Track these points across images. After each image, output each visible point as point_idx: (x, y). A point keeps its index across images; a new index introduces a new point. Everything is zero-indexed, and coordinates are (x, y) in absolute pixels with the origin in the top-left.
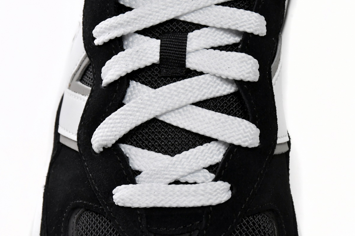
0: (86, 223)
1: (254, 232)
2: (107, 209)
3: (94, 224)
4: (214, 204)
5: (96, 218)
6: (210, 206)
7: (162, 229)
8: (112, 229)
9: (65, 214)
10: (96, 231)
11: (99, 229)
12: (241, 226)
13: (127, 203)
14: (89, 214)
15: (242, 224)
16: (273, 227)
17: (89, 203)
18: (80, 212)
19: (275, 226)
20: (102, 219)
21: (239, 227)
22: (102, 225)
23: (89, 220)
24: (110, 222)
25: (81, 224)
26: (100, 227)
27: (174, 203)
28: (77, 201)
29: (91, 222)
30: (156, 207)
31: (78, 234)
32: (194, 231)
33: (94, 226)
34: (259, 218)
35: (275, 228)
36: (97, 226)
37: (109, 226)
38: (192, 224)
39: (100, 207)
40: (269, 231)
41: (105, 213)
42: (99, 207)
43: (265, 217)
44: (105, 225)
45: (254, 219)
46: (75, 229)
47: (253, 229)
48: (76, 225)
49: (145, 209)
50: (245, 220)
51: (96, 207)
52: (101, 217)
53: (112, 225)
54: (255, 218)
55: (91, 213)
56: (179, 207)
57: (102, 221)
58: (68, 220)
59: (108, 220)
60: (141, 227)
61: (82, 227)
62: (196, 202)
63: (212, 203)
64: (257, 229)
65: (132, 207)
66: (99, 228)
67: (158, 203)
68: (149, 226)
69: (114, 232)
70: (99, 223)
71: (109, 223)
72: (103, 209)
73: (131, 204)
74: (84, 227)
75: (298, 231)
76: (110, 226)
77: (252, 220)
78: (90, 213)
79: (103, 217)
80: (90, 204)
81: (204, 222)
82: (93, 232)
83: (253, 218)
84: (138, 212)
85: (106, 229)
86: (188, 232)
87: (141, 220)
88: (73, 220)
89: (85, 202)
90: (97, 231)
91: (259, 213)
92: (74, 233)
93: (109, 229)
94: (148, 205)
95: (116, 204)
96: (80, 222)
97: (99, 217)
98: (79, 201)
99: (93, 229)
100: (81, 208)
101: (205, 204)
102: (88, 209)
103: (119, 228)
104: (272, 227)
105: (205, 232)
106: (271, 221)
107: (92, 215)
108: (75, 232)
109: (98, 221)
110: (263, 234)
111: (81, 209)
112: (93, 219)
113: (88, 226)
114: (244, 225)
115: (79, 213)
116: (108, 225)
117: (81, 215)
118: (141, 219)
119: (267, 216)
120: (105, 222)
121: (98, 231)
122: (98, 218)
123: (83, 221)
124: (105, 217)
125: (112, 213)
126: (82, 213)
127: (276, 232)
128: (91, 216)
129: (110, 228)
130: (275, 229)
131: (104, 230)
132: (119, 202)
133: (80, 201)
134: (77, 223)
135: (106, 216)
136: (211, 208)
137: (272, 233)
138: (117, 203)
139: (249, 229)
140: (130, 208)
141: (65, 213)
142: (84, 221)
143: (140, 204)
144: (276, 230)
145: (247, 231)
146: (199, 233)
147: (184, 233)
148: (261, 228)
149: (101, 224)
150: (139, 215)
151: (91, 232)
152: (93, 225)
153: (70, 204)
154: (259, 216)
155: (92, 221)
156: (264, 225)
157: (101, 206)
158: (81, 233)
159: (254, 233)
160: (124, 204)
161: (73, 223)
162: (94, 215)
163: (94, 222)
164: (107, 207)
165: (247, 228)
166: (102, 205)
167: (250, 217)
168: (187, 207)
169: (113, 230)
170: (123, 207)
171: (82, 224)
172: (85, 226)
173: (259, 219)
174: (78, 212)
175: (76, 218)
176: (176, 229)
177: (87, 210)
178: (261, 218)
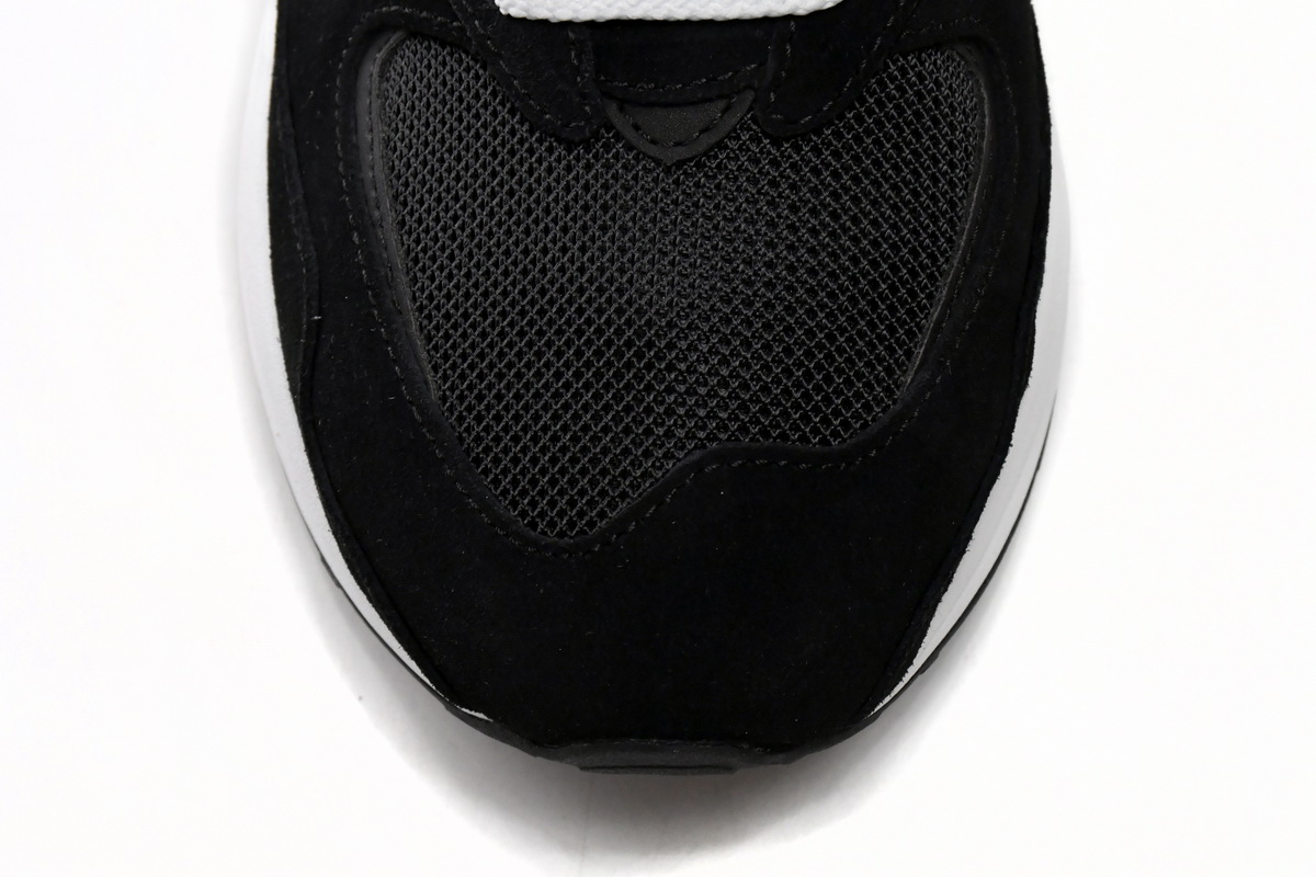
0: (411, 75)
1: (920, 101)
2: (474, 29)
3: (436, 76)
4: (801, 12)
5: (440, 58)
6: (790, 17)
7: (642, 87)
8: (490, 89)
9: (344, 52)
10: (441, 96)
11: (452, 92)
12: (881, 83)
13: (536, 6)
14: (419, 47)
15: (884, 75)
16: (979, 90)
17: (421, 12)
18: (391, 41)
19: (983, 90)
20: (460, 62)
21: (875, 86)
22: (460, 80)
23: (418, 64)
24: (484, 67)
25: (394, 80)
26: (452, 85)
27: (681, 6)
28: (384, 9)
29: (425, 71)
30: (625, 18)
31: (388, 109)
32: (738, 93)
33: (437, 84)
34: (936, 60)
35: (985, 96)
36: (444, 83)
37: (482, 80)
38: (736, 72)
39: (455, 24)
40: (965, 103)
41: (469, 39)
42: (452, 23)
43: (953, 60)
44: (468, 78)
45: (922, 64)
46: (375, 92)
47: (918, 94)
48: (380, 82)
49: (591, 25)
50: (894, 64)
51: (442, 25)
52: (456, 55)
53: (491, 76)
54: (926, 61)
55: (426, 44)
56: (694, 19)
57: (460, 66)
58: (354, 69)
59: (476, 62)
60: (579, 79)
61: (397, 88)
62: (746, 6)
63: (798, 8)
64: (929, 95)
65: (552, 21)
66: (449, 87)
67: (632, 6)
68: (602, 78)
69: (495, 99)
70: (452, 73)
71: (481, 72)
72: (462, 29)
73: (551, 10)
74: (403, 87)
75: (1051, 112)
76: (485, 80)
77: (916, 66)
78: (421, 45)
79: (464, 56)
80: (424, 14)
81: (771, 64)
82: (432, 100)
83: (919, 59)
84: (571, 35)
85: (473, 91)
86: (720, 97)
87: (580, 62)
88: (372, 68)
89: (407, 10)
90: (444, 96)
91: (938, 47)
92: (373, 105)
93: (481, 91)
94: (601, 14)
95: (502, 11)
96: (393, 73)
97: (451, 54)
98: (390, 7)
99: (432, 90)
100: (395, 29)
101: (774, 9)
102: (416, 32)
103: (510, 86)
104: (975, 90)
105: (772, 96)
106: (971, 73)
107: (428, 49)
108: (376, 104)
109: (448, 68)
110: (947, 110)
111: (395, 32)
112: (433, 61)
113: (418, 84)
114: (893, 79)
115: (388, 45)
116: (477, 77)
117: (393, 52)
118: (578, 56)
119: (962, 57)
120: (468, 70)
121: (448, 97)
122: (448, 58)
123: (402, 68)
124: (467, 54)
125: (489, 39)
126: (397, 46)
127: (986, 106)
128: (425, 52)
129: (485, 87)
130: (982, 99)
131: (464, 94)
132: (513, 6)
133: (393, 8)
134: (383, 76)
135: (473, 50)
136: (792, 23)
137: (976, 109)
138: (506, 9)
139: (907, 92)
140: (544, 23)
141: (347, 47)
142: (405, 68)
143: (575, 11)
144: (986, 101)
145: (901, 97)
146: (754, 101)
147: (710, 100)
148: (941, 93)
149: (456, 75)
150: (573, 43)
151: (425, 99)
152: (433, 80)
153: (362, 20)
154: (936, 54)
155: (429, 67)
156: (951, 84)
157: (457, 19)
158: (396, 106)
159: (920, 107)
160: (526, 11)
161: (371, 75)
162: (436, 49)
163: (436, 69)
164: (476, 22)
165: (900, 88)
166: (460, 15)
167: (910, 58)
168: (720, 19)
169: (494, 94)
170: (523, 20)
171: (397, 78)
172: (406, 83)
173: (935, 63)
174: (386, 43)
175: (378, 62)
176: (684, 86)
177: (413, 35)
178: (943, 62)
